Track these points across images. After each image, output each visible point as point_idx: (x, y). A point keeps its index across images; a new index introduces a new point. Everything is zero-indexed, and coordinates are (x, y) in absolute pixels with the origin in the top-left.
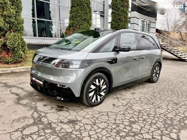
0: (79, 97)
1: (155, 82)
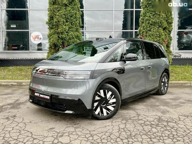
0: (91, 109)
1: (164, 94)
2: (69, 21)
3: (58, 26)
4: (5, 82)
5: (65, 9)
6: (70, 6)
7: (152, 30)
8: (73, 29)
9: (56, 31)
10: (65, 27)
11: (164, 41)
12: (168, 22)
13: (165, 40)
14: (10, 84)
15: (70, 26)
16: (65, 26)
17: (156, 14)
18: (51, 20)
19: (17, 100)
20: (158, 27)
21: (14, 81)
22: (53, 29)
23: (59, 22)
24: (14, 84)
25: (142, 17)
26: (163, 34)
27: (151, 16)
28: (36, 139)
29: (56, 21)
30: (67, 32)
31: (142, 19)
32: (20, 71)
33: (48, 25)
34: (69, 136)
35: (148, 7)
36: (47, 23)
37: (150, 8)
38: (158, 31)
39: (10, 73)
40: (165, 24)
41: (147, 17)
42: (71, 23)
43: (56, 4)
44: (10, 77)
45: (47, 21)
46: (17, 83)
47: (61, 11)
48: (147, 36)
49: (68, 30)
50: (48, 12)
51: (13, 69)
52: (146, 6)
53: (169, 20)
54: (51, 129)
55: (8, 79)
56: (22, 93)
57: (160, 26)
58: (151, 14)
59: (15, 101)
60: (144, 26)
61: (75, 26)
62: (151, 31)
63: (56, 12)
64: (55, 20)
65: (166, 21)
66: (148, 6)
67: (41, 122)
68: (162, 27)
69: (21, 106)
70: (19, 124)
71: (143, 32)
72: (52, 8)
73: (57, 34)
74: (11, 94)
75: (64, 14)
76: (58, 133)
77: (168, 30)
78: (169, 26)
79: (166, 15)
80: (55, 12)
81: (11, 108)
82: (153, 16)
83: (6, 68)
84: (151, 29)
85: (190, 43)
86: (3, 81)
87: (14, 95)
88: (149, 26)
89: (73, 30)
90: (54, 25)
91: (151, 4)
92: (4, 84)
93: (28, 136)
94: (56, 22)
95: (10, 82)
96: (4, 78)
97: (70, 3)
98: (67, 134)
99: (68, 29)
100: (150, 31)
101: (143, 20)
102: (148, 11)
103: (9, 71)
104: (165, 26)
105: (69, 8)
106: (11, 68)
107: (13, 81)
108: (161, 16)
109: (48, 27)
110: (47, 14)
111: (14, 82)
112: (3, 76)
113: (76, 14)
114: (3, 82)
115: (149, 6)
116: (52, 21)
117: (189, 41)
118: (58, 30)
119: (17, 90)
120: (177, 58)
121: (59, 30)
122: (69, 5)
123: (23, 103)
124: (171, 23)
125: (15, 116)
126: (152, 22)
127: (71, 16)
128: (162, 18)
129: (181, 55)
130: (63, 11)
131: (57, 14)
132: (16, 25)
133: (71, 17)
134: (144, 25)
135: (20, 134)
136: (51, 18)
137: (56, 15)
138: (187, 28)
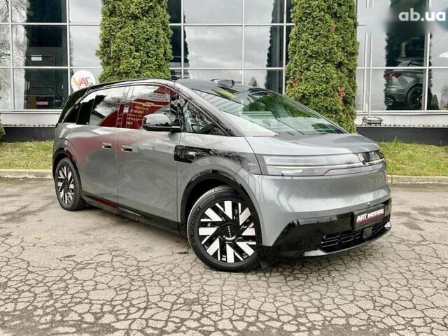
2: (142, 49)
3: (119, 59)
4: (10, 173)
5: (134, 24)
6: (145, 18)
7: (311, 67)
8: (152, 65)
9: (115, 69)
10: (132, 61)
11: (338, 92)
12: (347, 52)
13: (339, 88)
14: (20, 177)
15: (143, 60)
16: (133, 58)
17: (320, 34)
18: (105, 47)
19: (25, 207)
20: (324, 61)
21: (31, 170)
22: (110, 65)
23: (121, 51)
24: (29, 177)
25: (294, 41)
26: (335, 76)
27: (311, 40)
28: (32, 272)
29: (115, 49)
30: (137, 72)
31: (292, 45)
32: (45, 150)
33: (101, 58)
34: (95, 269)
35: (304, 21)
36: (98, 53)
37: (309, 23)
38: (323, 70)
39: (25, 155)
40: (340, 56)
41: (302, 40)
42: (147, 53)
43: (116, 14)
44: (23, 162)
45: (99, 49)
46: (36, 174)
47: (126, 29)
48: (301, 80)
49: (140, 67)
50: (101, 32)
51: (31, 147)
52: (301, 18)
53: (348, 48)
54: (67, 257)
55: (19, 166)
56: (38, 194)
57: (328, 61)
58: (310, 34)
59: (20, 208)
60: (296, 60)
61: (156, 59)
62: (310, 70)
63: (116, 30)
64: (113, 47)
65: (343, 48)
66: (304, 19)
67: (55, 245)
68: (333, 62)
69: (28, 217)
70: (12, 248)
71: (294, 73)
72: (107, 23)
73: (118, 75)
74: (17, 196)
75: (132, 35)
76: (78, 264)
77: (347, 69)
78: (349, 60)
79: (343, 38)
80: (113, 31)
81: (7, 221)
82: (314, 39)
83: (17, 144)
84: (309, 66)
85: (405, 95)
86: (7, 170)
87: (22, 198)
88: (307, 60)
89: (151, 67)
90: (112, 58)
91: (310, 14)
92: (9, 176)
93: (20, 268)
94: (115, 51)
95: (21, 173)
96: (10, 166)
97: (145, 13)
98: (93, 266)
99: (139, 65)
100: (307, 69)
101: (295, 46)
102: (305, 29)
103: (22, 151)
104: (339, 60)
105: (142, 23)
106: (28, 144)
107: (28, 170)
108: (331, 40)
109: (101, 61)
110: (99, 35)
111: (30, 173)
112: (8, 162)
113: (157, 34)
114: (8, 172)
115: (307, 18)
116: (107, 49)
117: (402, 91)
118: (119, 66)
119: (31, 188)
120: (373, 125)
121: (121, 67)
122: (144, 16)
123: (34, 212)
124: (353, 54)
125: (9, 235)
126: (312, 51)
127: (148, 40)
128: (333, 43)
129: (381, 121)
130: (129, 29)
131: (118, 34)
132: (42, 57)
133: (146, 41)
134: (297, 58)
135: (7, 265)
136: (106, 43)
137: (115, 37)
138: (400, 62)
